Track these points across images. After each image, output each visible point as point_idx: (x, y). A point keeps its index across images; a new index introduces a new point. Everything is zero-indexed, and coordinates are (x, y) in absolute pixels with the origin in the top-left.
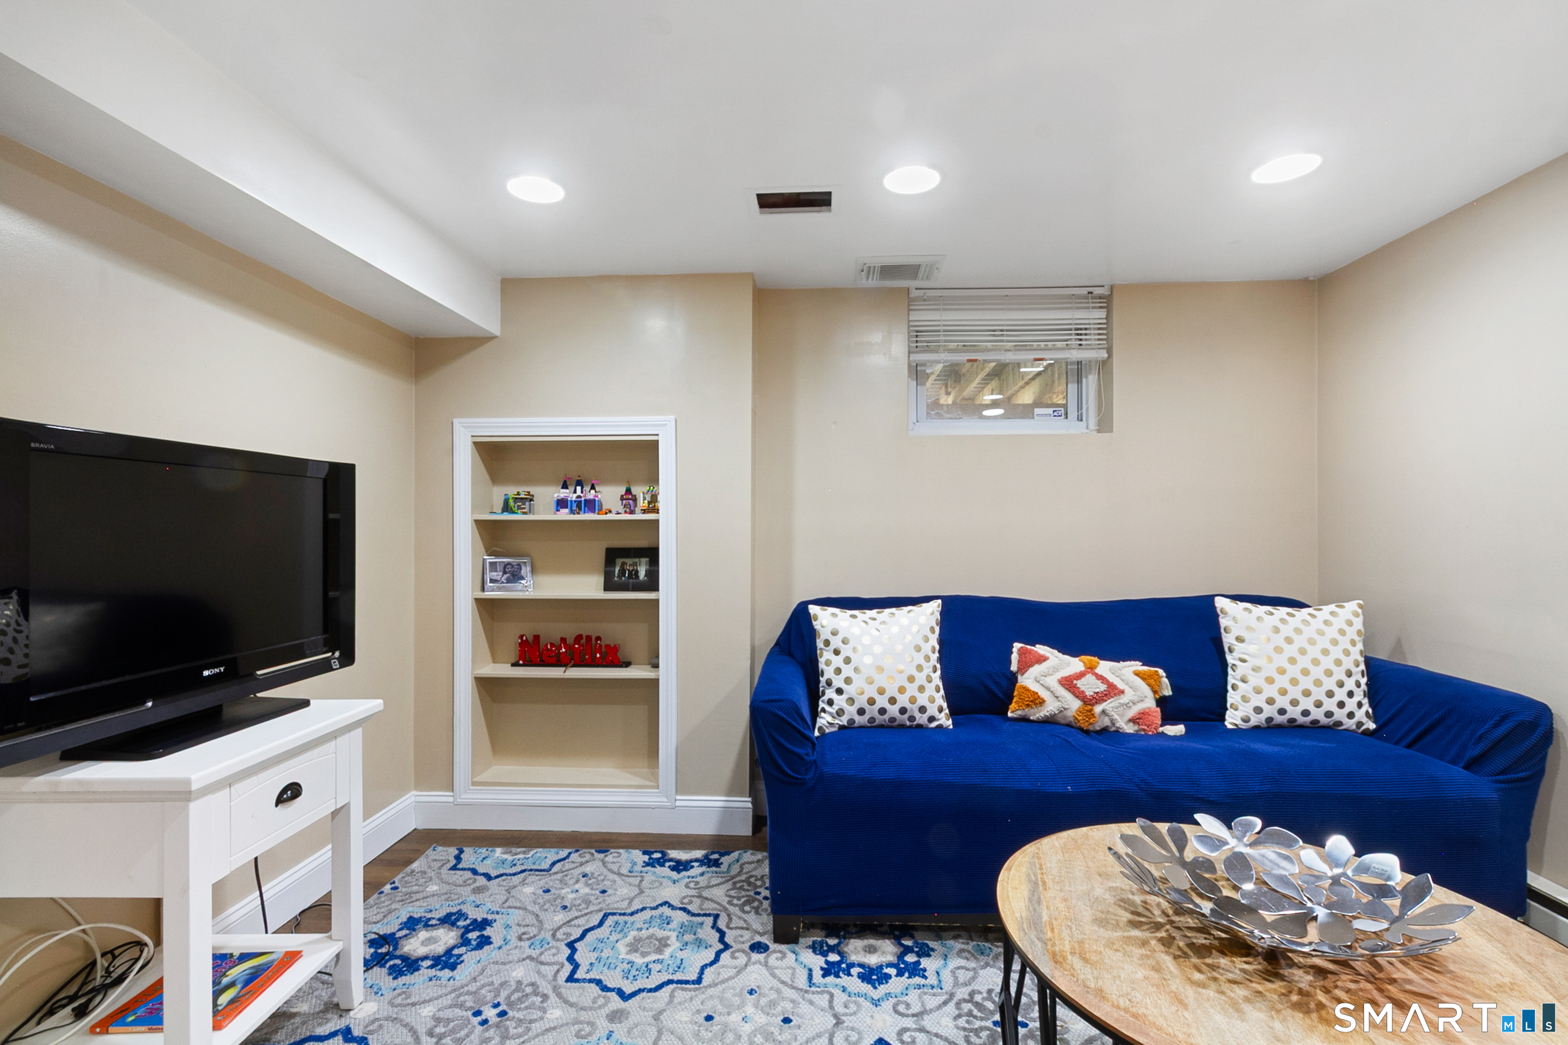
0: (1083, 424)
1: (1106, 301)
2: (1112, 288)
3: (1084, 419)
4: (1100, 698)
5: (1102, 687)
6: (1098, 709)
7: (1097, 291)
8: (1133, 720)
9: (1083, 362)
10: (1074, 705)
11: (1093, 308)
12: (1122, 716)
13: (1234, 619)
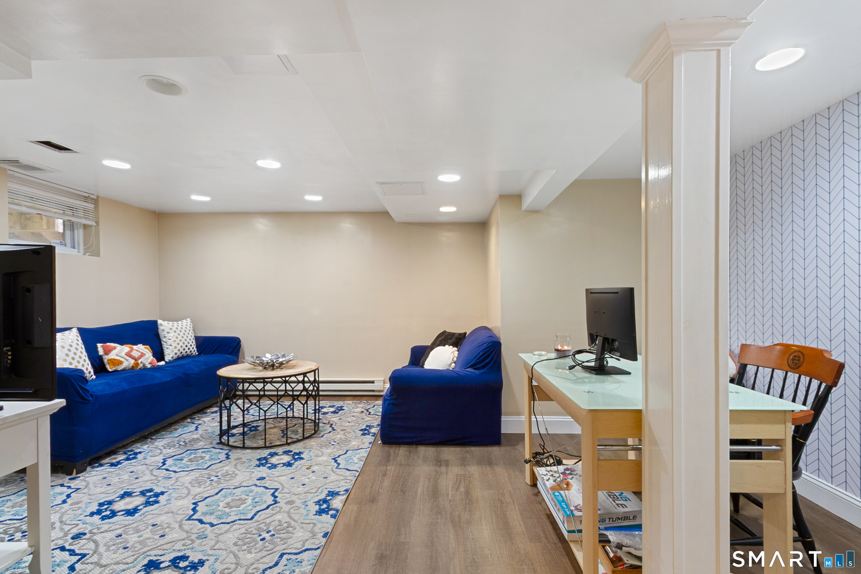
0: (76, 250)
1: (96, 201)
2: (98, 197)
3: (76, 247)
4: (140, 357)
5: (140, 354)
6: (139, 361)
7: (92, 196)
8: (150, 363)
9: (75, 223)
10: (132, 362)
11: (91, 203)
12: (147, 362)
13: (165, 326)
